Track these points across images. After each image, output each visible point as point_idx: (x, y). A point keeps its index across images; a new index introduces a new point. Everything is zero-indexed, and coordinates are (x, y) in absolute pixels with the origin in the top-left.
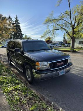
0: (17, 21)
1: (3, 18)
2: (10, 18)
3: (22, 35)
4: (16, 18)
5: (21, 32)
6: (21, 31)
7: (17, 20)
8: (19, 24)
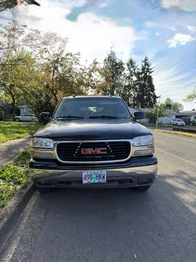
0: (147, 67)
1: (117, 64)
2: (131, 63)
3: (155, 97)
4: (146, 60)
5: (153, 92)
6: (153, 89)
7: (146, 64)
8: (150, 73)
